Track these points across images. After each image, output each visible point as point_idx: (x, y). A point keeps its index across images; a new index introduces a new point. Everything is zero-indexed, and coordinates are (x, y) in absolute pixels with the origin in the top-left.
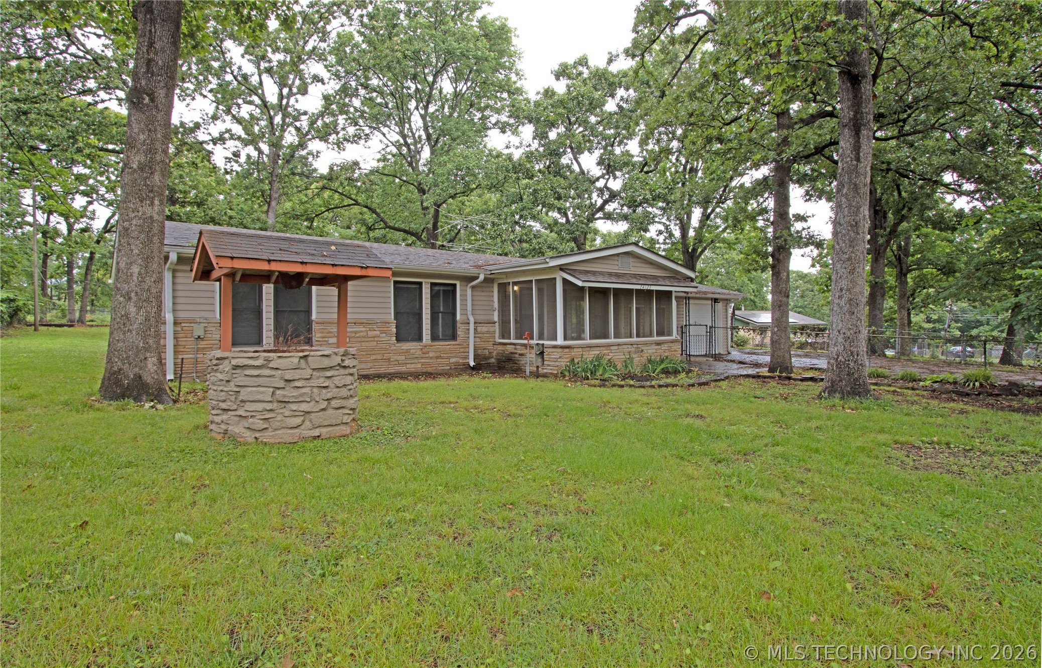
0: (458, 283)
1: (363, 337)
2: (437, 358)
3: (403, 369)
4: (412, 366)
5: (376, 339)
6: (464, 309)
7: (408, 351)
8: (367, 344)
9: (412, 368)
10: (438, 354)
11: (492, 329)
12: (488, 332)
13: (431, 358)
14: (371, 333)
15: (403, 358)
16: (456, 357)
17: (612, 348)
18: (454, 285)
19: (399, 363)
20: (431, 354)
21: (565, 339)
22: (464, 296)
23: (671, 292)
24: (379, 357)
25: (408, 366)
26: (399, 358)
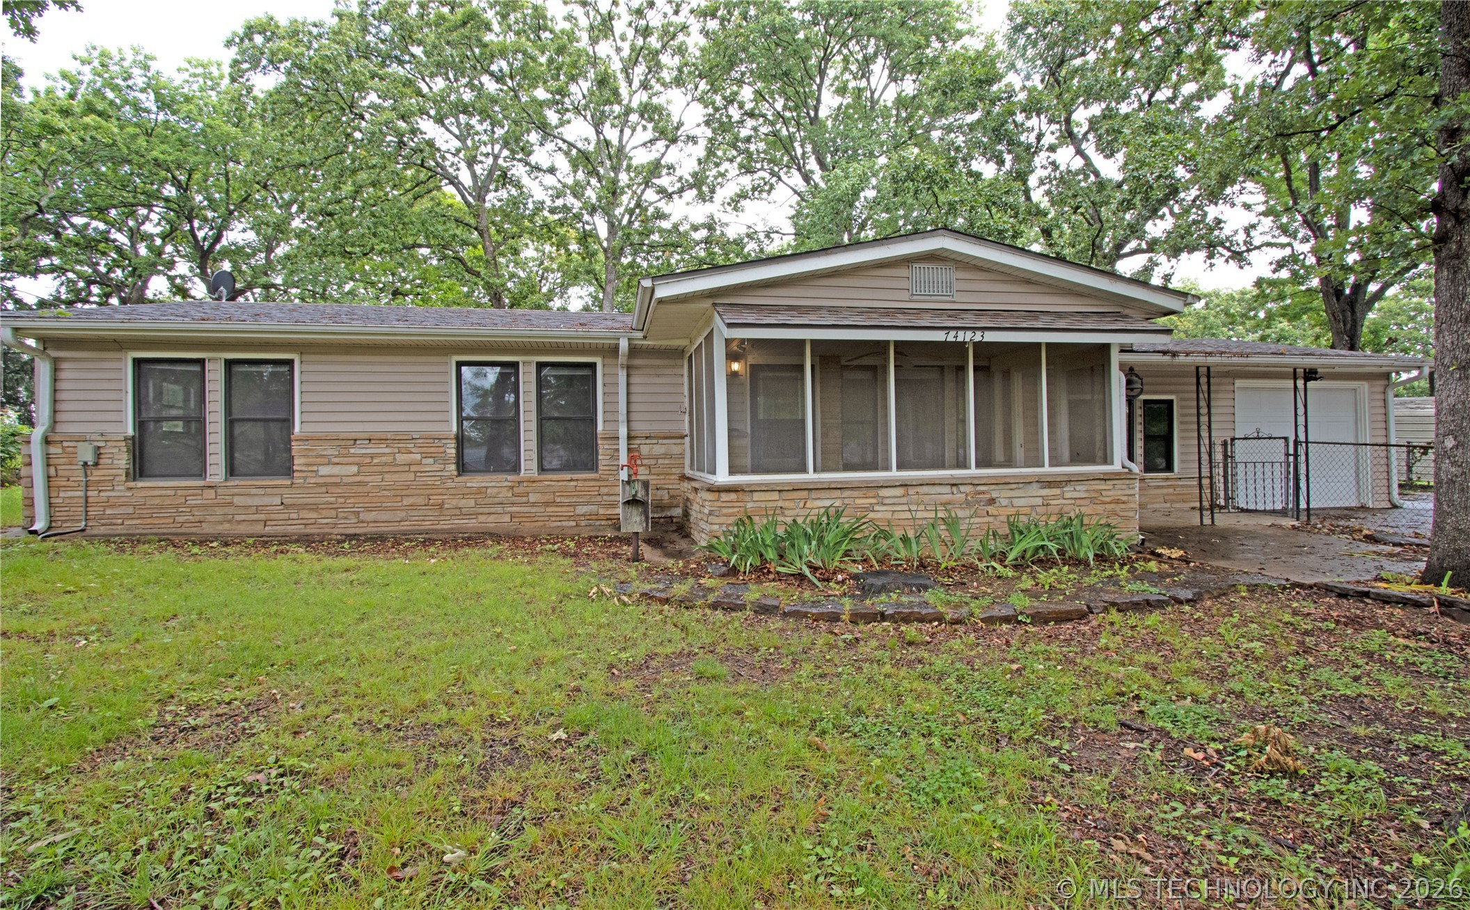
0: (598, 361)
1: (385, 464)
2: (547, 504)
3: (472, 524)
4: (492, 518)
5: (413, 468)
6: (611, 412)
7: (481, 491)
8: (396, 477)
9: (489, 522)
10: (549, 497)
11: (676, 450)
12: (666, 456)
13: (534, 504)
14: (401, 458)
15: (472, 503)
16: (588, 503)
17: (884, 492)
18: (592, 366)
19: (460, 512)
20: (532, 498)
21: (733, 470)
22: (611, 385)
23: (1106, 347)
24: (421, 501)
25: (482, 518)
26: (462, 503)
